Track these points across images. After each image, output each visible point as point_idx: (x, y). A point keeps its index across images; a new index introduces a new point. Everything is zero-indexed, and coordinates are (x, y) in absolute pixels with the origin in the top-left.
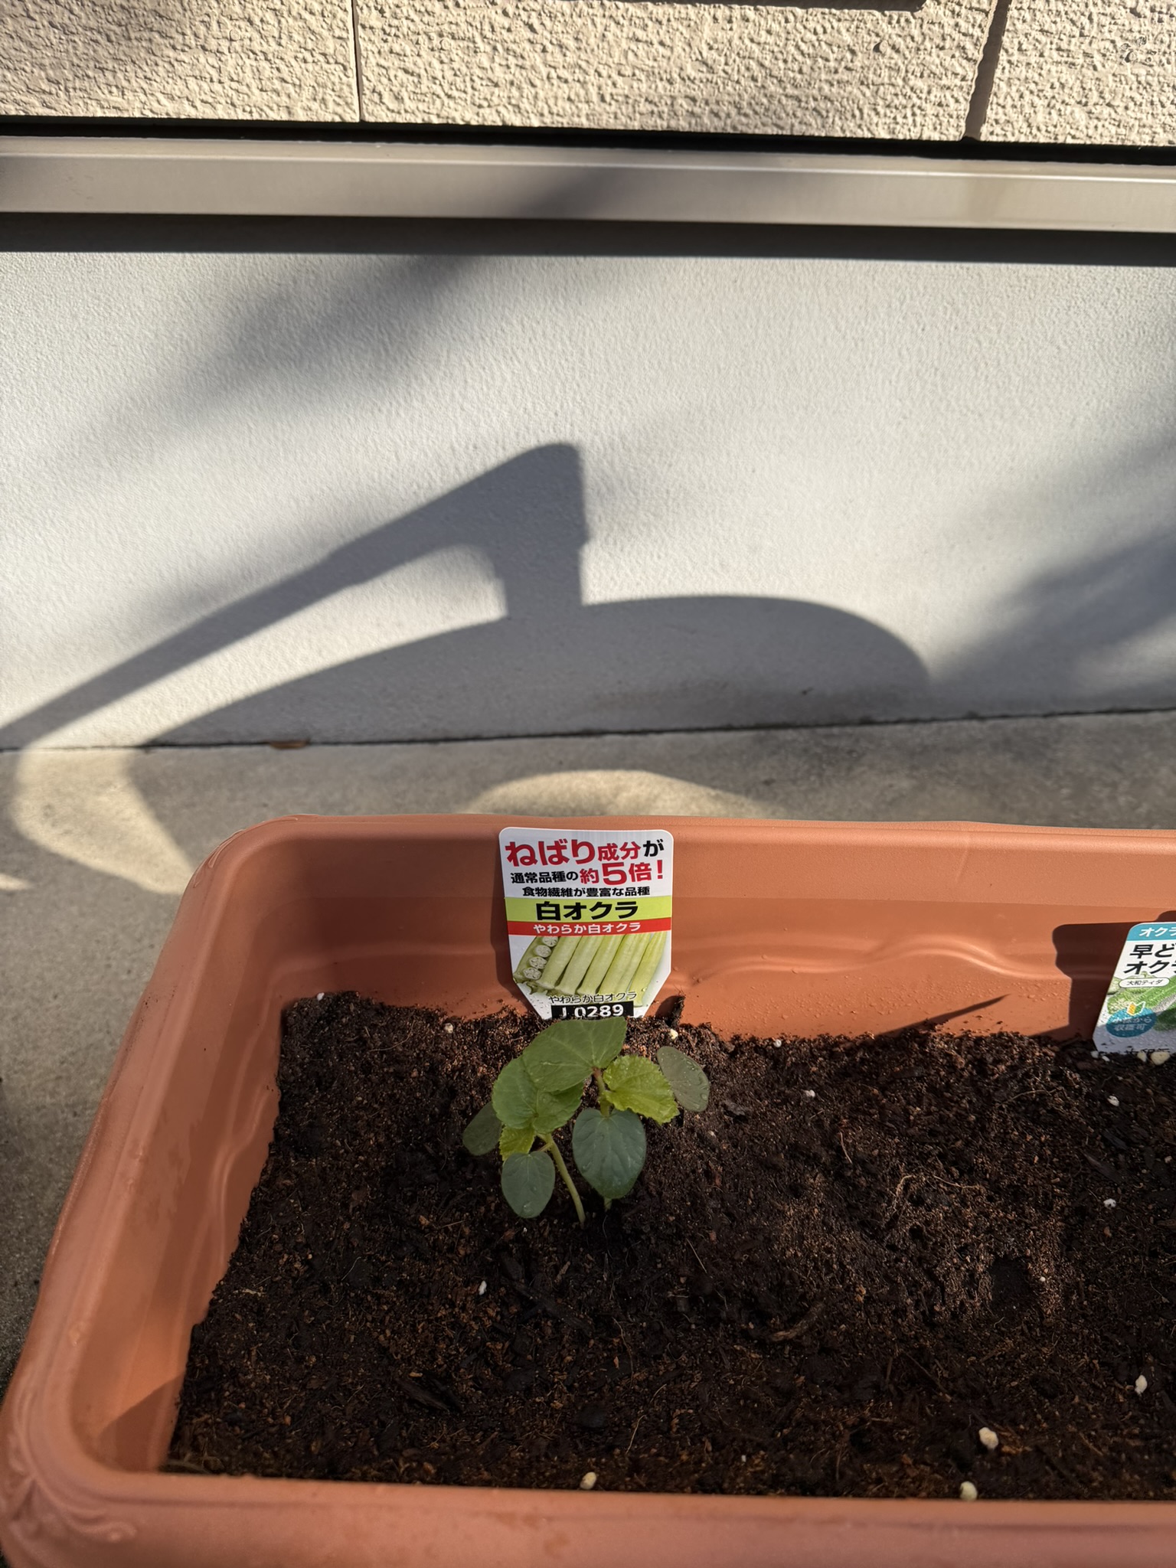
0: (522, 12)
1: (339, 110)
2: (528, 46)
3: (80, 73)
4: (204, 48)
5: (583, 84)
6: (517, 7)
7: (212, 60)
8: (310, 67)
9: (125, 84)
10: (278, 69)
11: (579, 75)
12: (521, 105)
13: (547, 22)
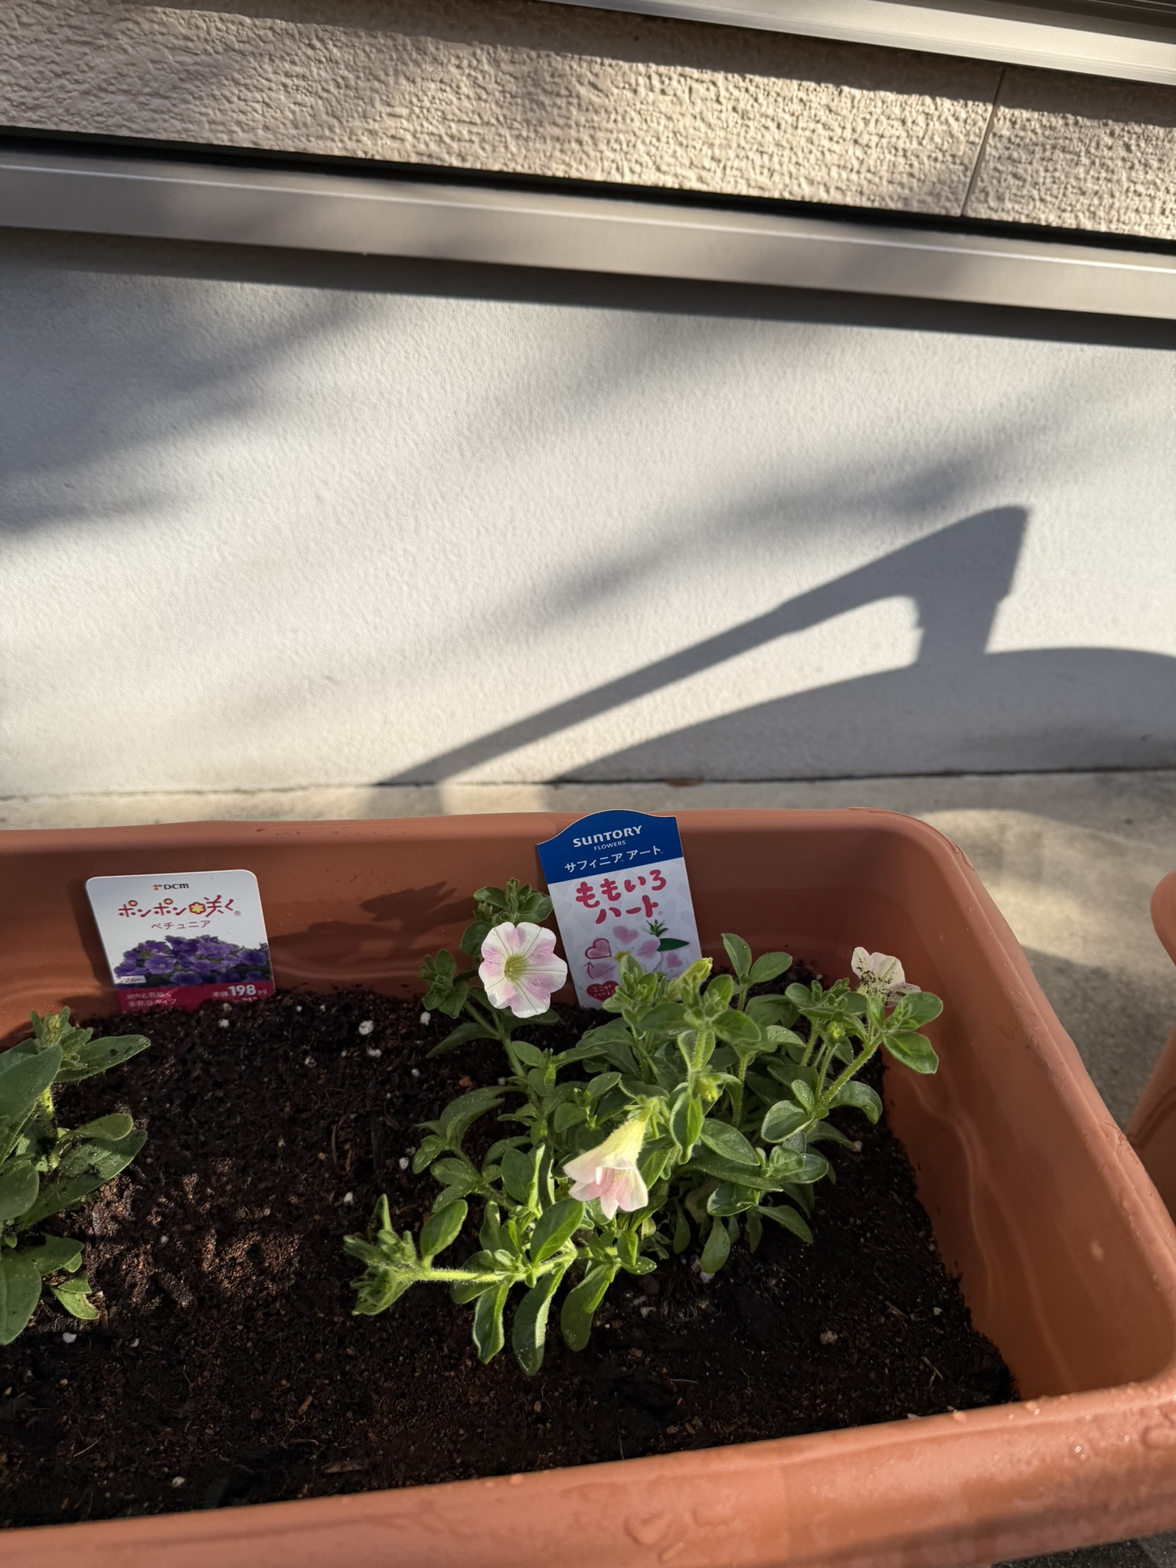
0: (1125, 134)
1: (948, 205)
2: (1120, 163)
3: (742, 154)
4: (856, 142)
5: (1152, 198)
6: (1123, 130)
7: (859, 153)
8: (938, 165)
9: (777, 167)
10: (911, 165)
11: (1152, 192)
12: (1098, 213)
13: (1143, 144)
